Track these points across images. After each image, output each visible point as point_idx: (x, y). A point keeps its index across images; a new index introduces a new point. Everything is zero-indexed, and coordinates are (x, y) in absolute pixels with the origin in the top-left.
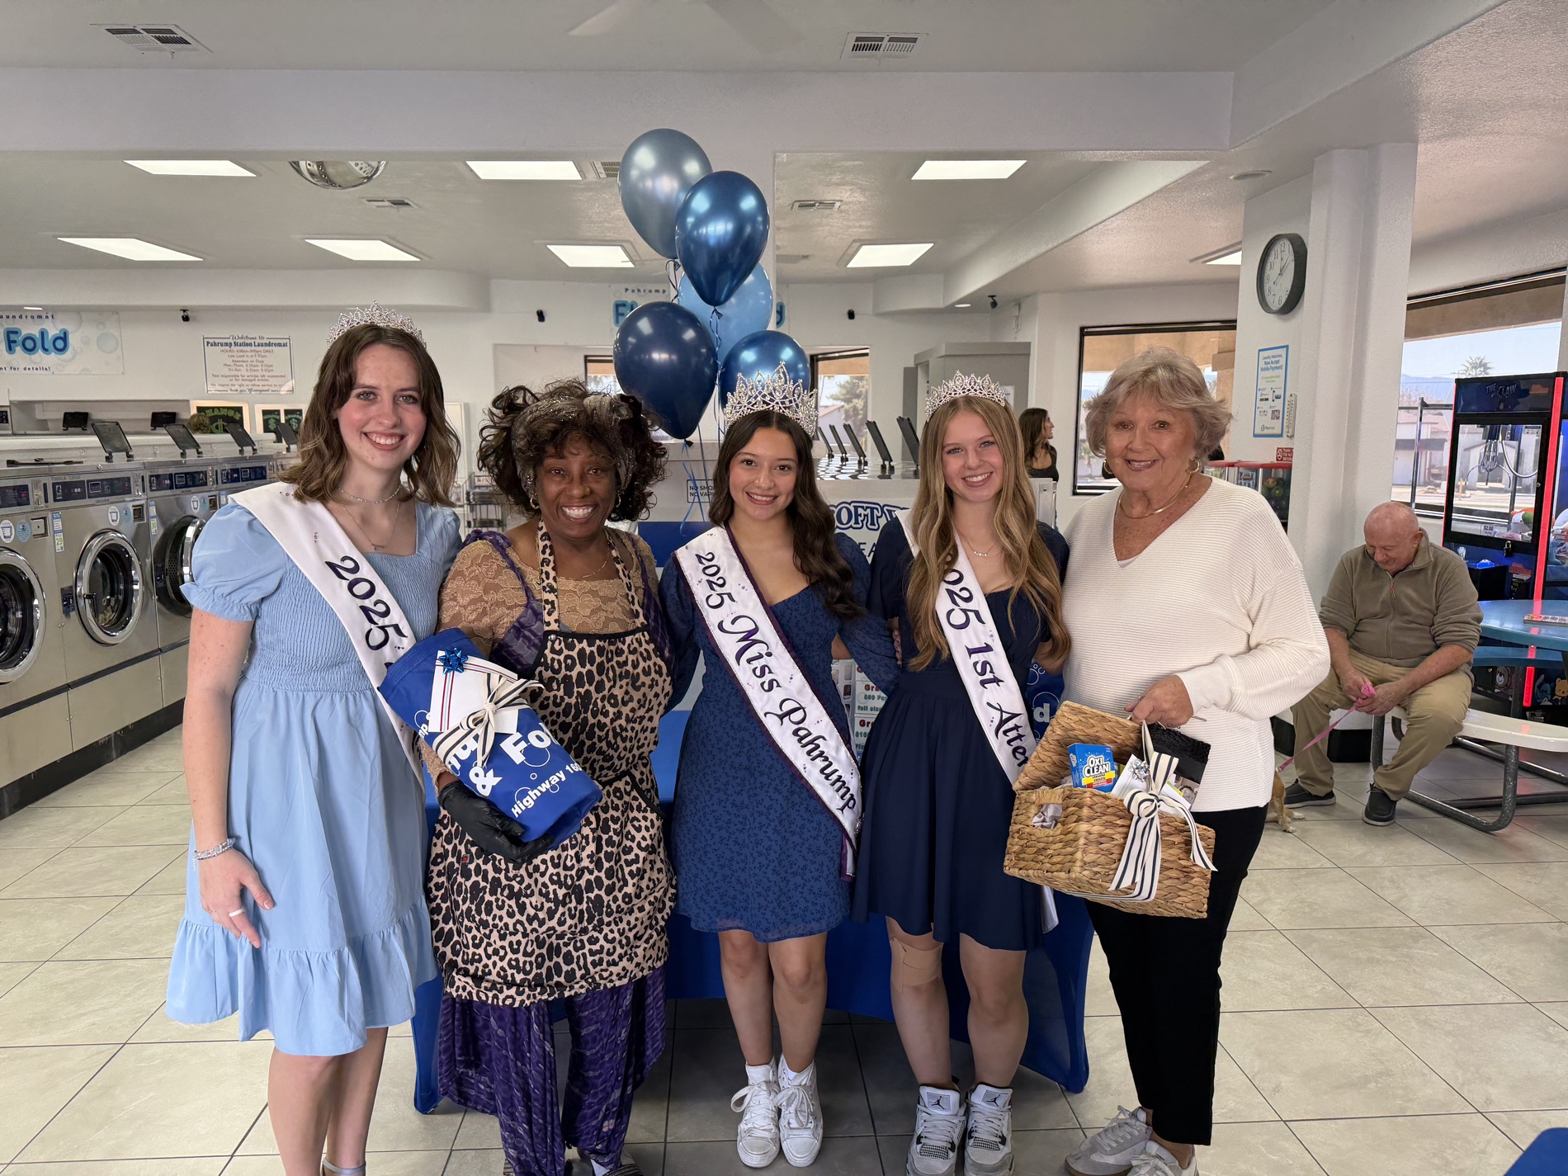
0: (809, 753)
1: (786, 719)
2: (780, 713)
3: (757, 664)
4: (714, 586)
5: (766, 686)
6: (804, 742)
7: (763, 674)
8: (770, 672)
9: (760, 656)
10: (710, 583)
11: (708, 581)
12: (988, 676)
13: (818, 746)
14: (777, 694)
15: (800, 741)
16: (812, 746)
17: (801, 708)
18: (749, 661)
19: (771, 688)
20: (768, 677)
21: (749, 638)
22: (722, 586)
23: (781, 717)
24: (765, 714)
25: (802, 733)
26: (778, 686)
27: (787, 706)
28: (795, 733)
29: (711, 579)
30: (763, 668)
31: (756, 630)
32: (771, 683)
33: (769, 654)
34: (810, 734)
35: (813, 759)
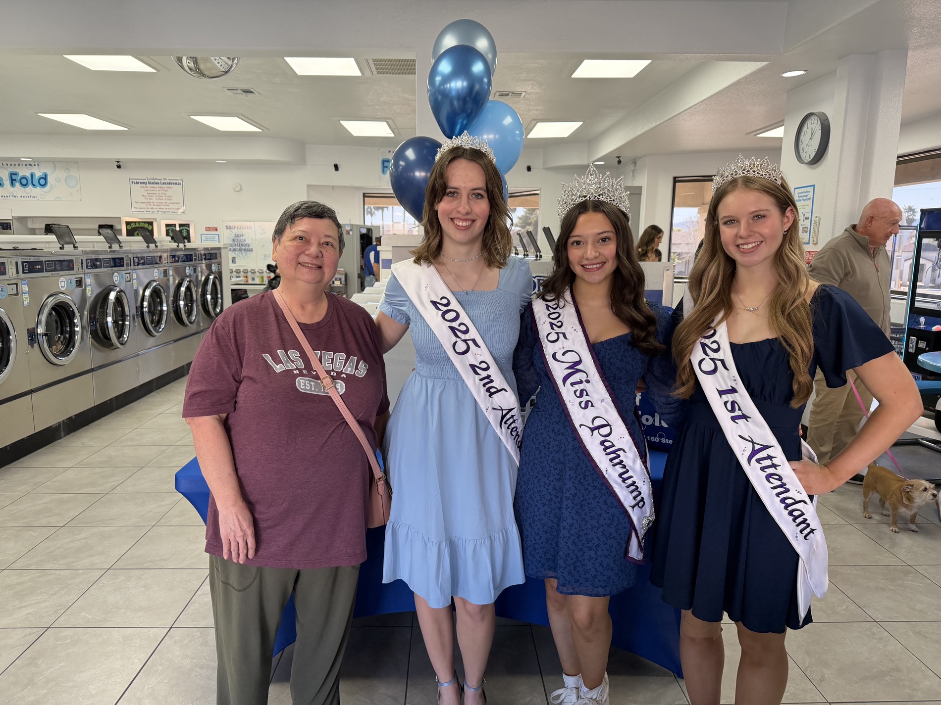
0: (611, 460)
1: (596, 432)
2: (592, 426)
3: (578, 387)
4: (554, 326)
5: (583, 405)
6: (608, 451)
7: (581, 395)
8: (587, 395)
9: (581, 382)
10: (552, 324)
11: (550, 323)
12: (737, 413)
13: (619, 456)
14: (591, 413)
15: (605, 449)
16: (614, 455)
17: (608, 425)
18: (572, 384)
19: (586, 407)
20: (585, 398)
21: (574, 367)
22: (560, 327)
23: (592, 430)
24: (581, 426)
25: (607, 444)
26: (592, 406)
27: (598, 422)
28: (602, 443)
29: (553, 321)
30: (582, 391)
31: (580, 362)
32: (587, 403)
33: (588, 381)
34: (613, 446)
35: (614, 465)
